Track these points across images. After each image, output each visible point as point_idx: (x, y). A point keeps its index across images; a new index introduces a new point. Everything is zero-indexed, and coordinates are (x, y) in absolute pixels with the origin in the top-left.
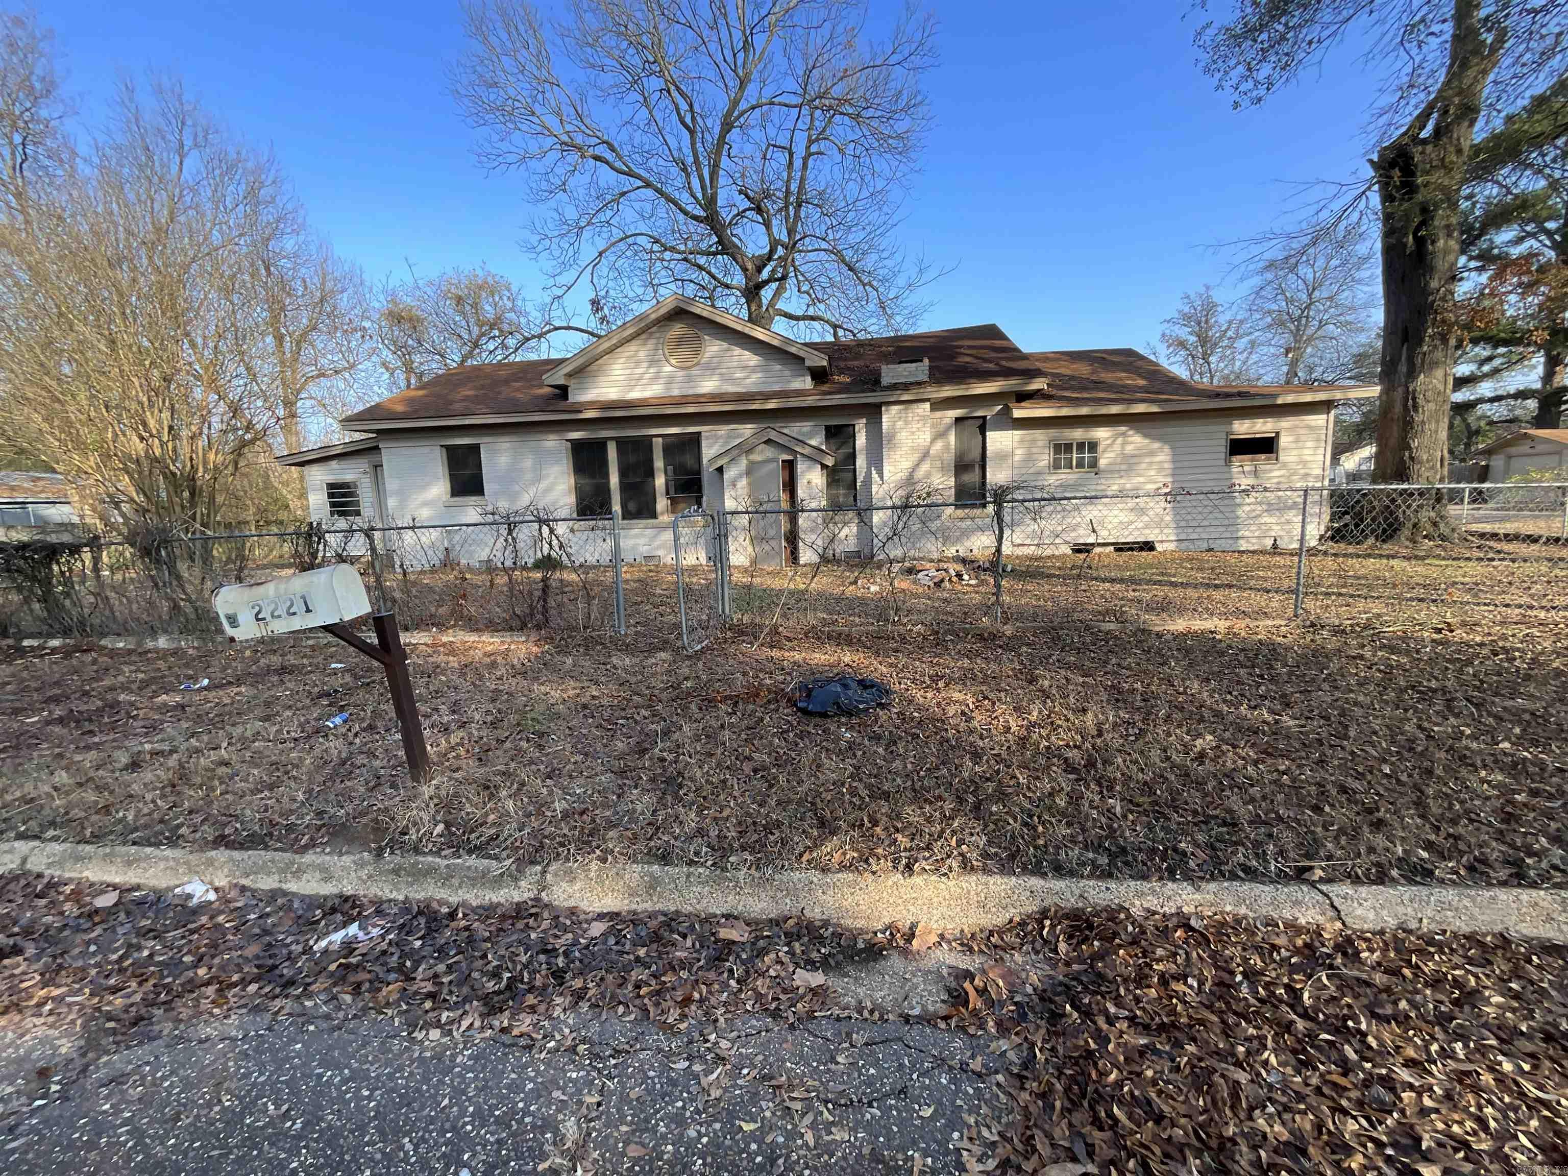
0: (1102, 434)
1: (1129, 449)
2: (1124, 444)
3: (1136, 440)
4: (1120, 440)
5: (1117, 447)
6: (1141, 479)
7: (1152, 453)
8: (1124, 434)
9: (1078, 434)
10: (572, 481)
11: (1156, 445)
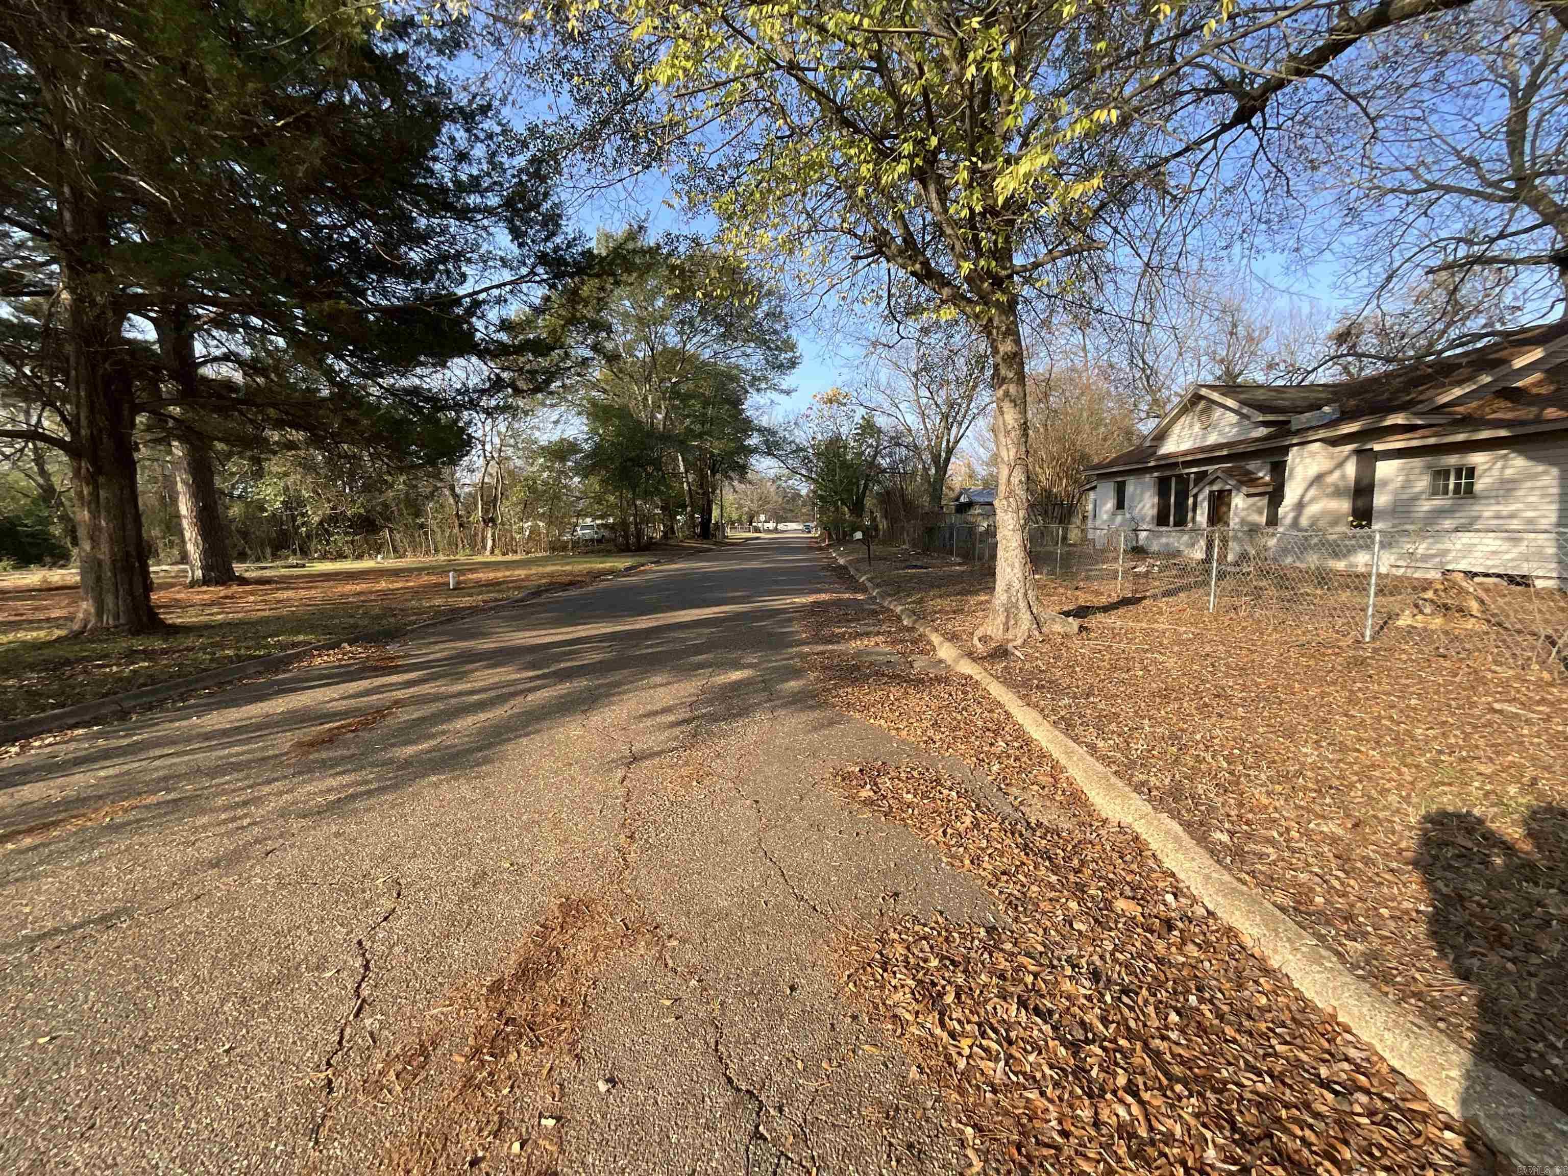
0: (1478, 459)
1: (1509, 472)
2: (1504, 468)
3: (1518, 463)
4: (1499, 465)
5: (1495, 472)
6: (1520, 506)
7: (1534, 477)
8: (1504, 457)
9: (1452, 460)
10: (1156, 500)
11: (1541, 468)
